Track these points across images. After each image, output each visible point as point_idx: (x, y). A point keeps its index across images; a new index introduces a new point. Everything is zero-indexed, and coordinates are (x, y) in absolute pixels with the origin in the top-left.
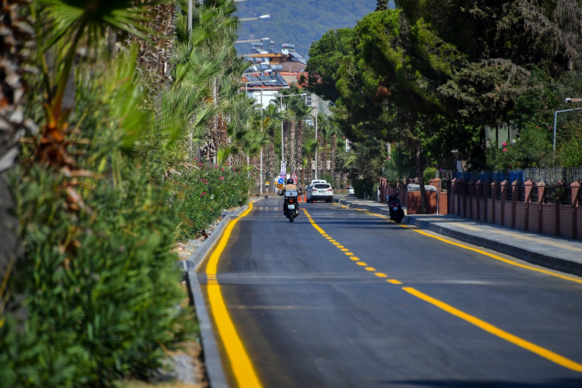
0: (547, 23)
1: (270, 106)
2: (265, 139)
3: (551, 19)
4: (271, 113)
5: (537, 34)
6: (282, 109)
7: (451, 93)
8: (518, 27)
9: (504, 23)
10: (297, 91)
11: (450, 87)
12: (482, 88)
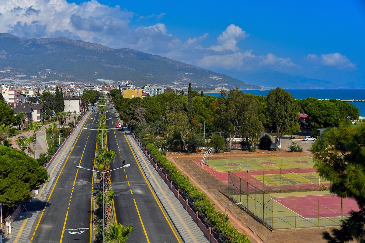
5: (137, 118)
12: (132, 123)
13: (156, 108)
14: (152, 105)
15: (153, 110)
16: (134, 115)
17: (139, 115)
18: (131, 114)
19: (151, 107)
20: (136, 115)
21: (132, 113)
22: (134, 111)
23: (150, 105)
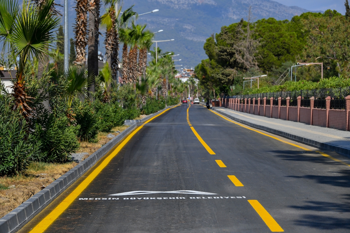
0: (242, 60)
1: (186, 82)
2: (184, 89)
3: (243, 59)
4: (186, 83)
5: (240, 63)
6: (189, 82)
7: (219, 77)
8: (235, 61)
9: (232, 60)
10: (192, 78)
11: (219, 76)
12: (227, 76)
13: (287, 40)
14: (276, 35)
15: (278, 47)
16: (232, 54)
17: (243, 56)
18: (223, 53)
19: (274, 39)
20: (238, 57)
21: (226, 51)
22: (232, 45)
23: (271, 33)
